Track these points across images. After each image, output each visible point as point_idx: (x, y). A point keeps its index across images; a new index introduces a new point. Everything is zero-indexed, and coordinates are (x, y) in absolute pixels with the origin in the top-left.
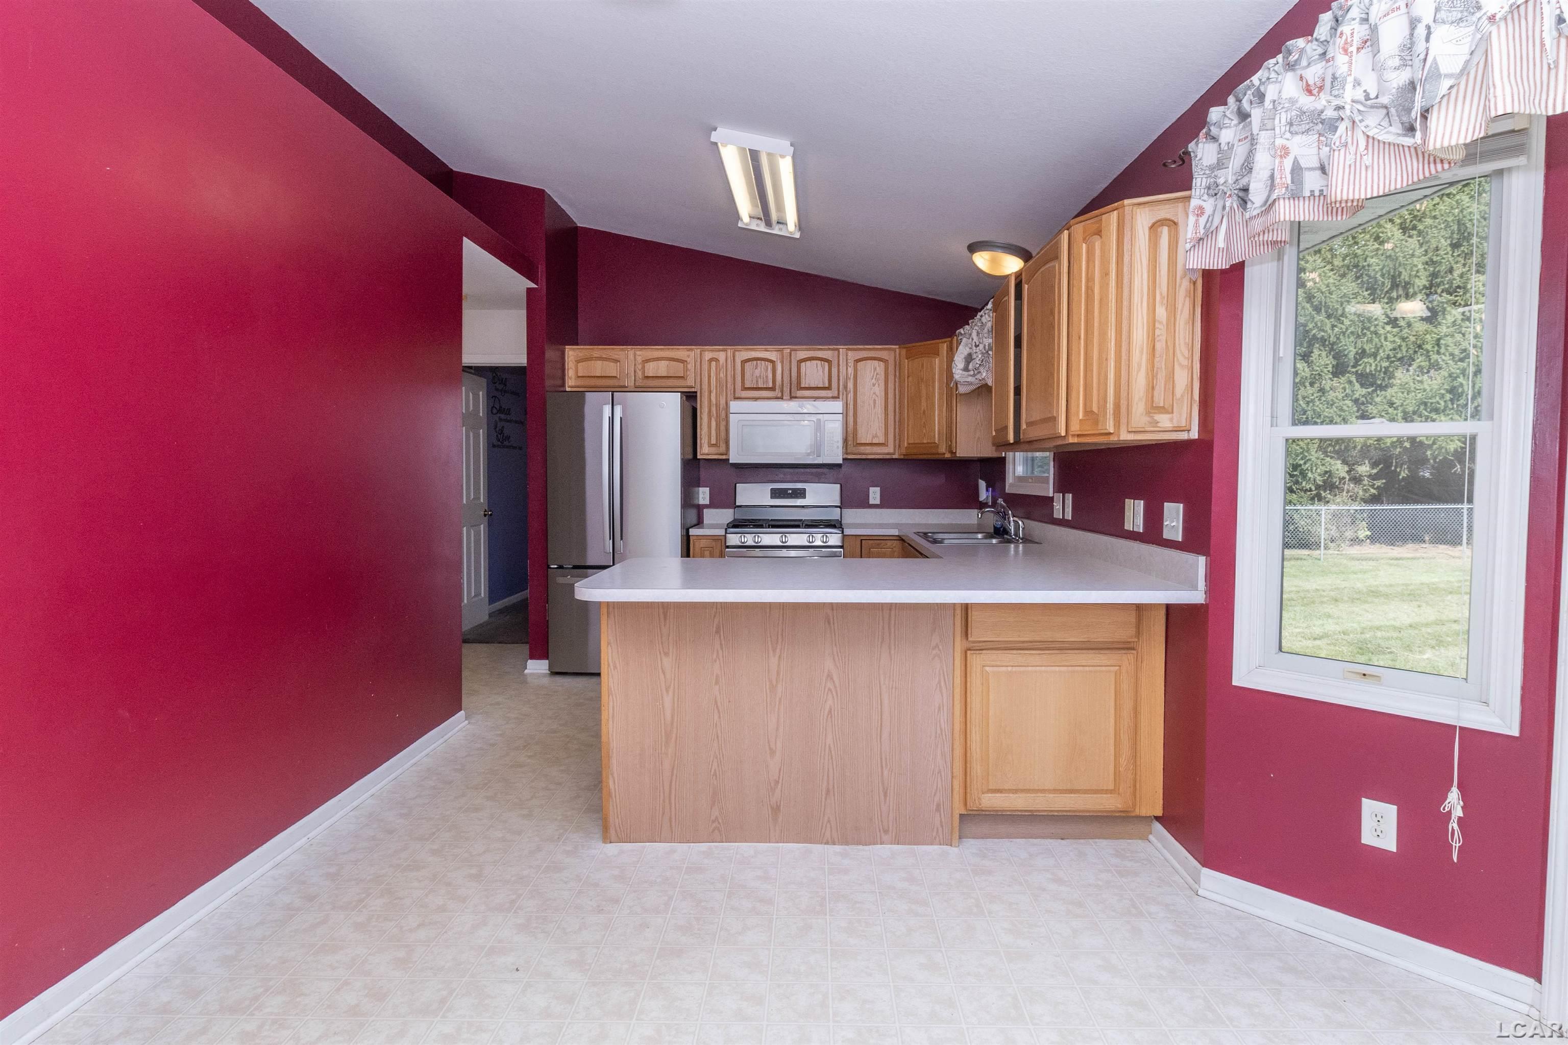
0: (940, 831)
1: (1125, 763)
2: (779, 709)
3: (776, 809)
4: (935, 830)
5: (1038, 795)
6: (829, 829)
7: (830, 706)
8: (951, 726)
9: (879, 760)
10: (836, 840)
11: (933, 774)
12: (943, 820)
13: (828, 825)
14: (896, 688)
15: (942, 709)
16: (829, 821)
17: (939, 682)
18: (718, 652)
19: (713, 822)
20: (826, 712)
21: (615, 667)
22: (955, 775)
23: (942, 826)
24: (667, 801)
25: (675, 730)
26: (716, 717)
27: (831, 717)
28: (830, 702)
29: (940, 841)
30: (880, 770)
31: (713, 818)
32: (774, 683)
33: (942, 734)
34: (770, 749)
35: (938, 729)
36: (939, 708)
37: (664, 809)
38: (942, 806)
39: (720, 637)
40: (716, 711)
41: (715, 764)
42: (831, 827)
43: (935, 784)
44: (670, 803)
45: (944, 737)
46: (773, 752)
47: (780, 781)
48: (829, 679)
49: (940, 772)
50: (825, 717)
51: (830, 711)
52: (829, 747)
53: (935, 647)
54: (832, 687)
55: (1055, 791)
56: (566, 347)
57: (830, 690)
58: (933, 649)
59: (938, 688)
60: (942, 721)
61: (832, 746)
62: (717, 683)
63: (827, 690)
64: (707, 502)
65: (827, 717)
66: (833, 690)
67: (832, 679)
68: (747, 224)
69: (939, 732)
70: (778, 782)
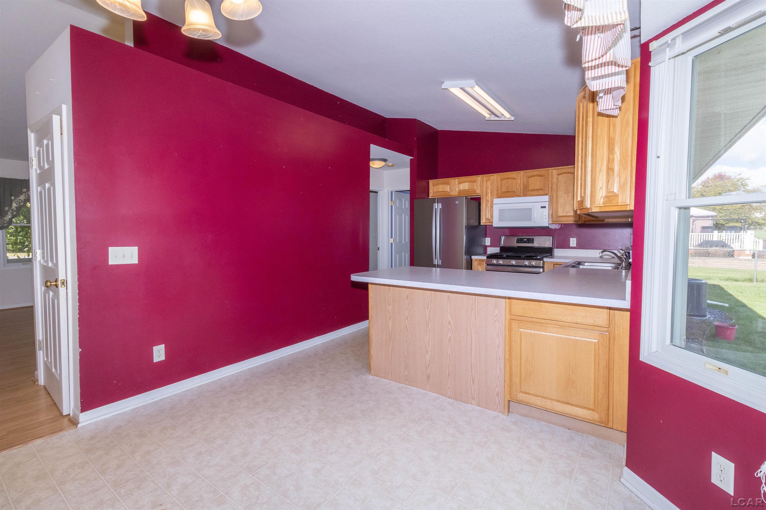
0: (499, 405)
1: (601, 396)
2: (429, 334)
3: (428, 377)
4: (496, 404)
5: (548, 401)
6: (449, 391)
7: (450, 337)
8: (504, 355)
9: (470, 365)
10: (452, 397)
11: (495, 377)
12: (500, 401)
13: (449, 389)
14: (478, 333)
15: (499, 347)
16: (449, 388)
17: (498, 333)
18: (407, 306)
19: (406, 376)
20: (448, 339)
21: (373, 308)
22: (505, 380)
23: (499, 404)
24: (390, 364)
25: (393, 335)
26: (407, 333)
27: (450, 341)
28: (449, 334)
29: (499, 411)
30: (471, 369)
31: (406, 374)
32: (428, 322)
33: (499, 359)
34: (426, 350)
35: (498, 356)
36: (498, 346)
37: (389, 367)
38: (499, 394)
39: (408, 300)
40: (406, 330)
41: (406, 352)
42: (450, 390)
43: (496, 383)
44: (391, 364)
45: (501, 360)
46: (427, 352)
47: (430, 365)
48: (449, 324)
49: (498, 377)
50: (448, 341)
51: (450, 339)
52: (449, 354)
53: (496, 316)
54: (450, 328)
55: (558, 401)
56: (430, 180)
57: (449, 329)
58: (495, 317)
59: (498, 336)
60: (499, 352)
61: (450, 354)
62: (407, 319)
63: (448, 329)
64: (489, 244)
65: (449, 341)
66: (451, 329)
67: (450, 324)
68: (489, 118)
69: (498, 357)
70: (429, 365)
